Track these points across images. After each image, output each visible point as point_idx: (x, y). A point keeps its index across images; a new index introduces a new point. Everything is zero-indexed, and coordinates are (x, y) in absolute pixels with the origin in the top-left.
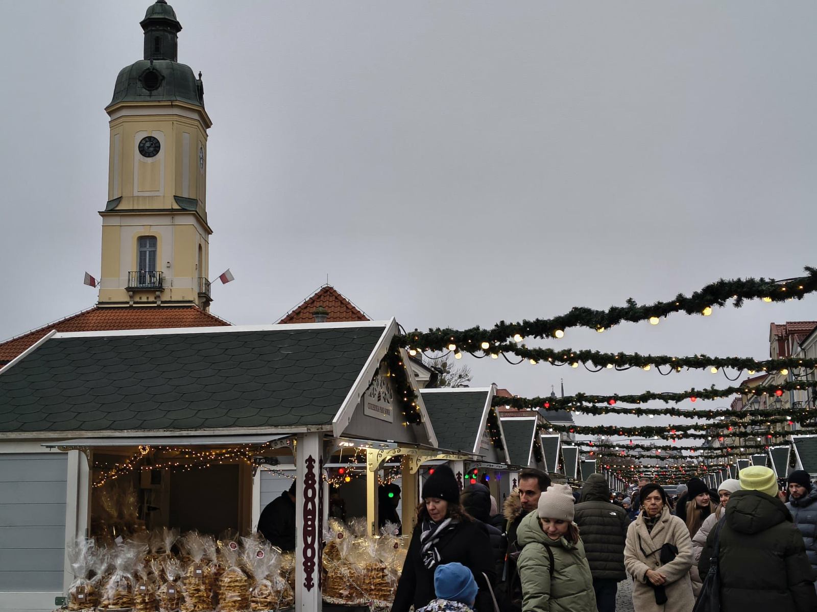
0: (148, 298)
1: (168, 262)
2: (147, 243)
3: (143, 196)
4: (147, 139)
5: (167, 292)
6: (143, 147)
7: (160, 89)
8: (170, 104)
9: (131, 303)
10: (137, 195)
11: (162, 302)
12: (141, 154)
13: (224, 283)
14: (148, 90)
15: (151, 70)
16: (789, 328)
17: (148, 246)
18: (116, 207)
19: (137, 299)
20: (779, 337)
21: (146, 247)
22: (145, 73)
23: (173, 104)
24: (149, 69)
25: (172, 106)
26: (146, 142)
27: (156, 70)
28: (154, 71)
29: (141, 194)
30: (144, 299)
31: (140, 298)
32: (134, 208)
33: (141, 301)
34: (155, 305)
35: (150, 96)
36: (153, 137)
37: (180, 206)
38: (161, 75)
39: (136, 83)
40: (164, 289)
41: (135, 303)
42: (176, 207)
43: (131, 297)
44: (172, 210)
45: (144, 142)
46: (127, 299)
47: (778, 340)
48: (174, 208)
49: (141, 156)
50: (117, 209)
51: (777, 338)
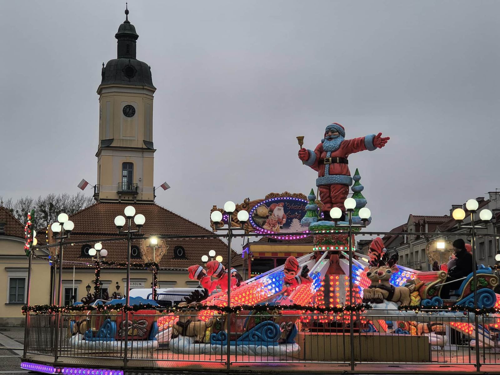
0: (129, 198)
1: (140, 178)
2: (128, 166)
3: (125, 139)
4: (128, 106)
5: (140, 195)
6: (125, 111)
7: (134, 77)
8: (142, 87)
9: (120, 200)
10: (122, 138)
11: (138, 201)
12: (125, 115)
13: (165, 190)
14: (128, 78)
15: (130, 66)
16: (426, 220)
17: (128, 168)
18: (110, 145)
19: (123, 198)
20: (416, 223)
21: (127, 168)
22: (126, 68)
23: (144, 87)
24: (128, 65)
25: (143, 89)
26: (127, 108)
27: (133, 66)
28: (131, 67)
29: (124, 138)
30: (126, 198)
31: (124, 198)
32: (121, 146)
33: (125, 199)
34: (133, 202)
35: (130, 81)
36: (131, 106)
37: (147, 147)
38: (135, 69)
39: (121, 73)
40: (138, 193)
41: (122, 200)
42: (145, 147)
43: (120, 197)
44: (142, 148)
45: (126, 108)
46: (117, 198)
47: (415, 225)
48: (143, 147)
49: (124, 116)
50: (111, 146)
51: (415, 224)
